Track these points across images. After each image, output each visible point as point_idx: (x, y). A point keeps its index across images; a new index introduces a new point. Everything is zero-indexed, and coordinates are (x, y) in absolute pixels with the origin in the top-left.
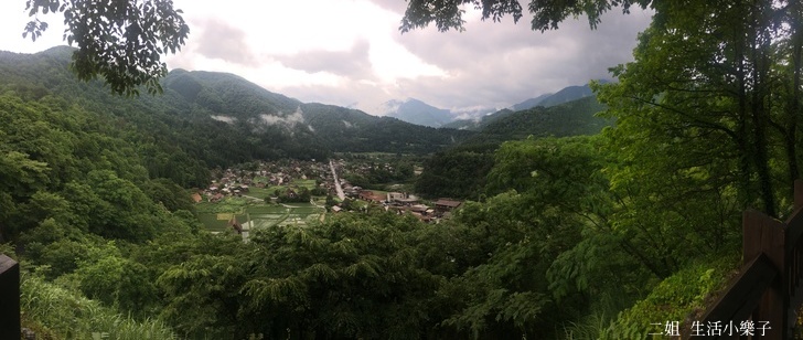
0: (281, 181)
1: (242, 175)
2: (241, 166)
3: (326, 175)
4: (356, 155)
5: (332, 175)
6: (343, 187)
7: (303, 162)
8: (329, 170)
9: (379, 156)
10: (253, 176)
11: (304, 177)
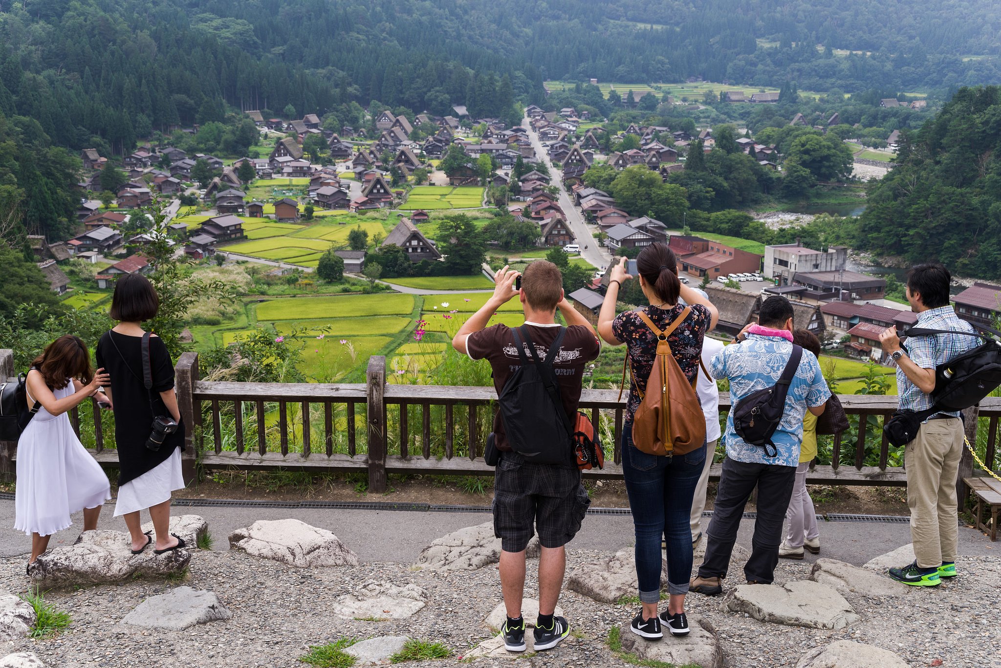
0: (356, 193)
1: (203, 175)
2: (187, 135)
3: (521, 169)
4: (622, 90)
5: (542, 169)
6: (591, 217)
7: (423, 118)
8: (530, 150)
9: (709, 99)
10: (246, 174)
11: (440, 177)
